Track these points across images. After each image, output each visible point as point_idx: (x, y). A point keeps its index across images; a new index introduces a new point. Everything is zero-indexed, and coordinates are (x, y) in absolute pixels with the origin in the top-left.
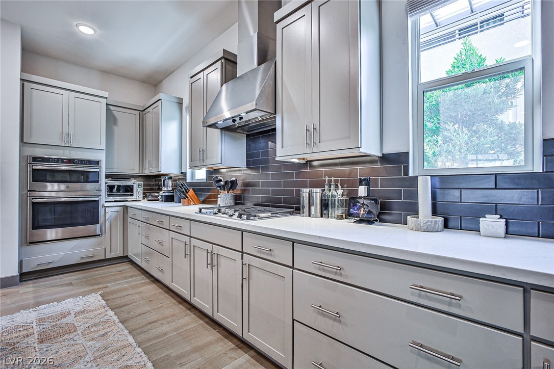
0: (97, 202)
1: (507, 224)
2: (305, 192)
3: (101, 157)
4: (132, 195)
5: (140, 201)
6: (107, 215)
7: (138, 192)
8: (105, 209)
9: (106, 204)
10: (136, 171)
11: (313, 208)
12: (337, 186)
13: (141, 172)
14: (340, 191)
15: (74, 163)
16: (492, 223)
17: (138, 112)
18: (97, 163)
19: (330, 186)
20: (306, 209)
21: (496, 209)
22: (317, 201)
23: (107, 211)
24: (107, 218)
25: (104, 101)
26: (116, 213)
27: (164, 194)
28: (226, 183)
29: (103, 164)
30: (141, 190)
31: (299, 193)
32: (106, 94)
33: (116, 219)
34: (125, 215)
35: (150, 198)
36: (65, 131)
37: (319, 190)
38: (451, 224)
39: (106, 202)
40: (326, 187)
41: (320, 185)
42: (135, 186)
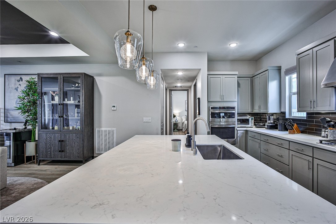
0: (234, 127)
3: (235, 105)
4: (249, 124)
5: (252, 127)
6: (238, 134)
7: (251, 122)
8: (237, 131)
9: (238, 129)
10: (249, 111)
13: (252, 111)
15: (225, 109)
17: (250, 78)
18: (234, 108)
23: (238, 133)
24: (238, 136)
25: (236, 76)
26: (242, 134)
27: (269, 125)
29: (236, 109)
30: (253, 121)
32: (237, 73)
33: (242, 136)
34: (246, 135)
35: (258, 126)
36: (222, 94)
39: (238, 127)
42: (250, 119)
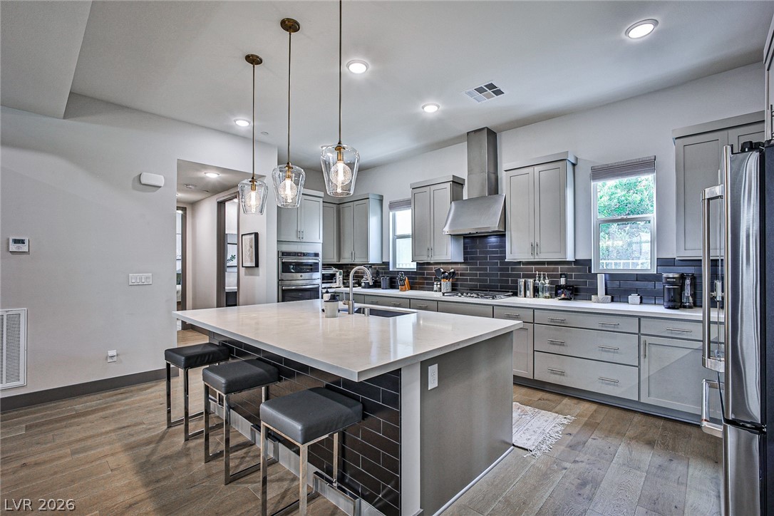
0: (318, 289)
1: (641, 298)
2: (522, 281)
10: (335, 260)
11: (528, 292)
12: (544, 278)
14: (547, 281)
16: (634, 298)
19: (540, 277)
20: (523, 293)
21: (636, 291)
22: (531, 288)
28: (449, 274)
29: (320, 256)
31: (516, 282)
36: (299, 229)
37: (532, 280)
38: (615, 300)
40: (537, 278)
41: (533, 276)
